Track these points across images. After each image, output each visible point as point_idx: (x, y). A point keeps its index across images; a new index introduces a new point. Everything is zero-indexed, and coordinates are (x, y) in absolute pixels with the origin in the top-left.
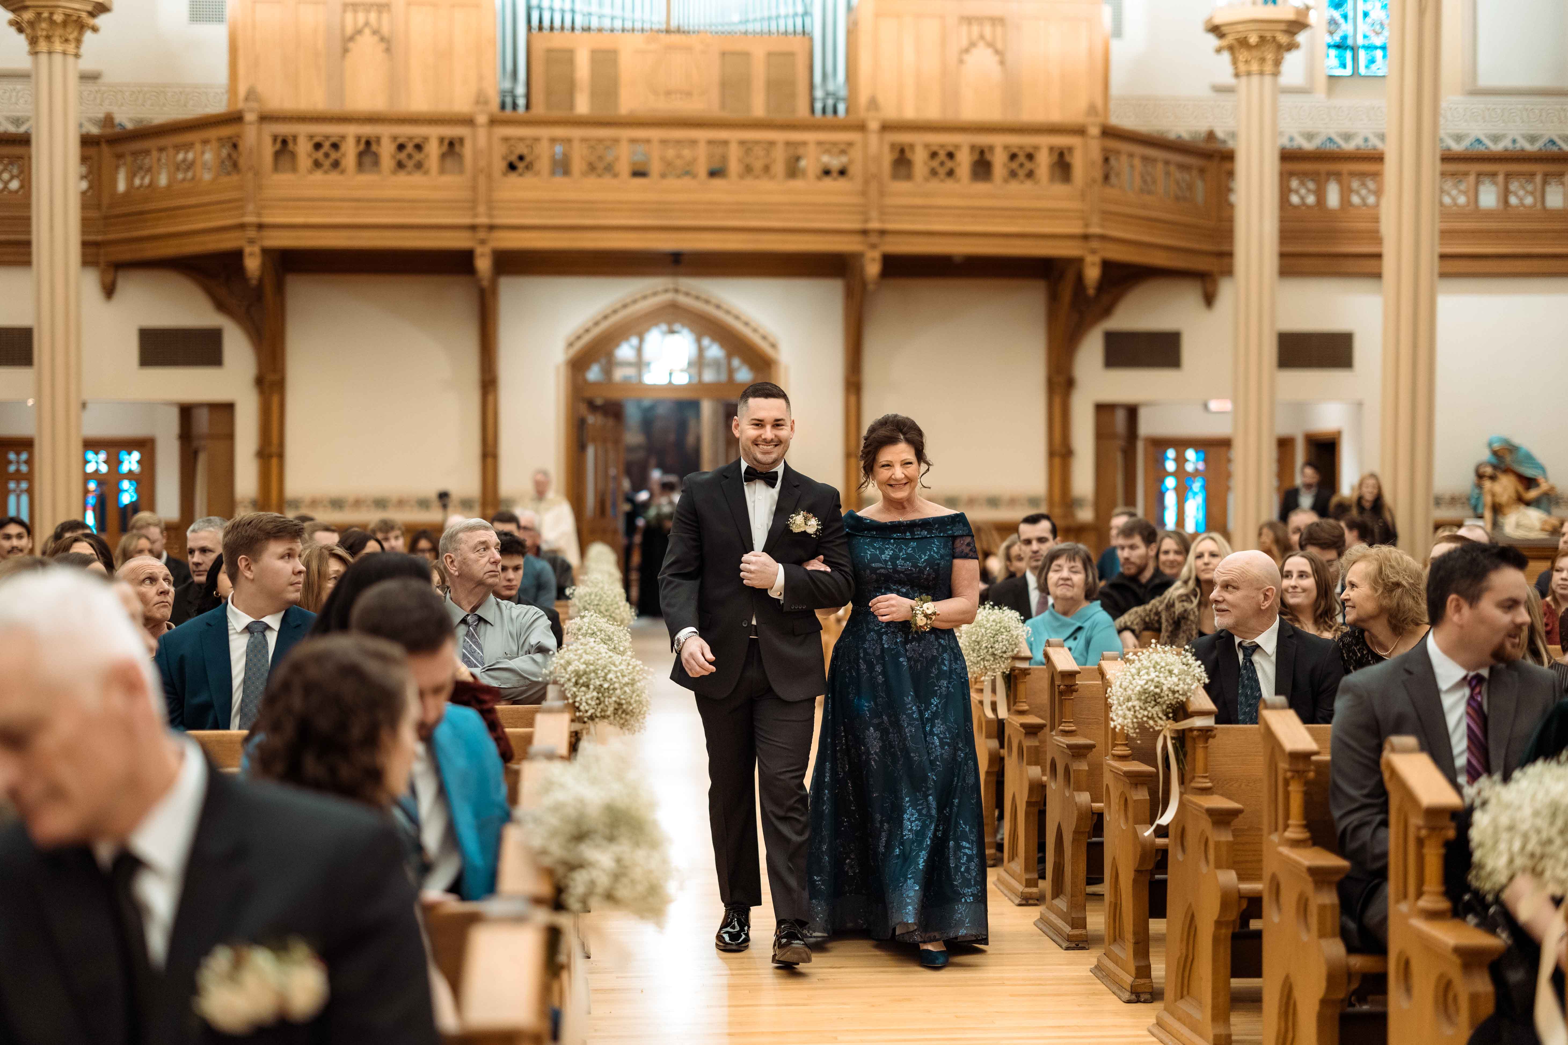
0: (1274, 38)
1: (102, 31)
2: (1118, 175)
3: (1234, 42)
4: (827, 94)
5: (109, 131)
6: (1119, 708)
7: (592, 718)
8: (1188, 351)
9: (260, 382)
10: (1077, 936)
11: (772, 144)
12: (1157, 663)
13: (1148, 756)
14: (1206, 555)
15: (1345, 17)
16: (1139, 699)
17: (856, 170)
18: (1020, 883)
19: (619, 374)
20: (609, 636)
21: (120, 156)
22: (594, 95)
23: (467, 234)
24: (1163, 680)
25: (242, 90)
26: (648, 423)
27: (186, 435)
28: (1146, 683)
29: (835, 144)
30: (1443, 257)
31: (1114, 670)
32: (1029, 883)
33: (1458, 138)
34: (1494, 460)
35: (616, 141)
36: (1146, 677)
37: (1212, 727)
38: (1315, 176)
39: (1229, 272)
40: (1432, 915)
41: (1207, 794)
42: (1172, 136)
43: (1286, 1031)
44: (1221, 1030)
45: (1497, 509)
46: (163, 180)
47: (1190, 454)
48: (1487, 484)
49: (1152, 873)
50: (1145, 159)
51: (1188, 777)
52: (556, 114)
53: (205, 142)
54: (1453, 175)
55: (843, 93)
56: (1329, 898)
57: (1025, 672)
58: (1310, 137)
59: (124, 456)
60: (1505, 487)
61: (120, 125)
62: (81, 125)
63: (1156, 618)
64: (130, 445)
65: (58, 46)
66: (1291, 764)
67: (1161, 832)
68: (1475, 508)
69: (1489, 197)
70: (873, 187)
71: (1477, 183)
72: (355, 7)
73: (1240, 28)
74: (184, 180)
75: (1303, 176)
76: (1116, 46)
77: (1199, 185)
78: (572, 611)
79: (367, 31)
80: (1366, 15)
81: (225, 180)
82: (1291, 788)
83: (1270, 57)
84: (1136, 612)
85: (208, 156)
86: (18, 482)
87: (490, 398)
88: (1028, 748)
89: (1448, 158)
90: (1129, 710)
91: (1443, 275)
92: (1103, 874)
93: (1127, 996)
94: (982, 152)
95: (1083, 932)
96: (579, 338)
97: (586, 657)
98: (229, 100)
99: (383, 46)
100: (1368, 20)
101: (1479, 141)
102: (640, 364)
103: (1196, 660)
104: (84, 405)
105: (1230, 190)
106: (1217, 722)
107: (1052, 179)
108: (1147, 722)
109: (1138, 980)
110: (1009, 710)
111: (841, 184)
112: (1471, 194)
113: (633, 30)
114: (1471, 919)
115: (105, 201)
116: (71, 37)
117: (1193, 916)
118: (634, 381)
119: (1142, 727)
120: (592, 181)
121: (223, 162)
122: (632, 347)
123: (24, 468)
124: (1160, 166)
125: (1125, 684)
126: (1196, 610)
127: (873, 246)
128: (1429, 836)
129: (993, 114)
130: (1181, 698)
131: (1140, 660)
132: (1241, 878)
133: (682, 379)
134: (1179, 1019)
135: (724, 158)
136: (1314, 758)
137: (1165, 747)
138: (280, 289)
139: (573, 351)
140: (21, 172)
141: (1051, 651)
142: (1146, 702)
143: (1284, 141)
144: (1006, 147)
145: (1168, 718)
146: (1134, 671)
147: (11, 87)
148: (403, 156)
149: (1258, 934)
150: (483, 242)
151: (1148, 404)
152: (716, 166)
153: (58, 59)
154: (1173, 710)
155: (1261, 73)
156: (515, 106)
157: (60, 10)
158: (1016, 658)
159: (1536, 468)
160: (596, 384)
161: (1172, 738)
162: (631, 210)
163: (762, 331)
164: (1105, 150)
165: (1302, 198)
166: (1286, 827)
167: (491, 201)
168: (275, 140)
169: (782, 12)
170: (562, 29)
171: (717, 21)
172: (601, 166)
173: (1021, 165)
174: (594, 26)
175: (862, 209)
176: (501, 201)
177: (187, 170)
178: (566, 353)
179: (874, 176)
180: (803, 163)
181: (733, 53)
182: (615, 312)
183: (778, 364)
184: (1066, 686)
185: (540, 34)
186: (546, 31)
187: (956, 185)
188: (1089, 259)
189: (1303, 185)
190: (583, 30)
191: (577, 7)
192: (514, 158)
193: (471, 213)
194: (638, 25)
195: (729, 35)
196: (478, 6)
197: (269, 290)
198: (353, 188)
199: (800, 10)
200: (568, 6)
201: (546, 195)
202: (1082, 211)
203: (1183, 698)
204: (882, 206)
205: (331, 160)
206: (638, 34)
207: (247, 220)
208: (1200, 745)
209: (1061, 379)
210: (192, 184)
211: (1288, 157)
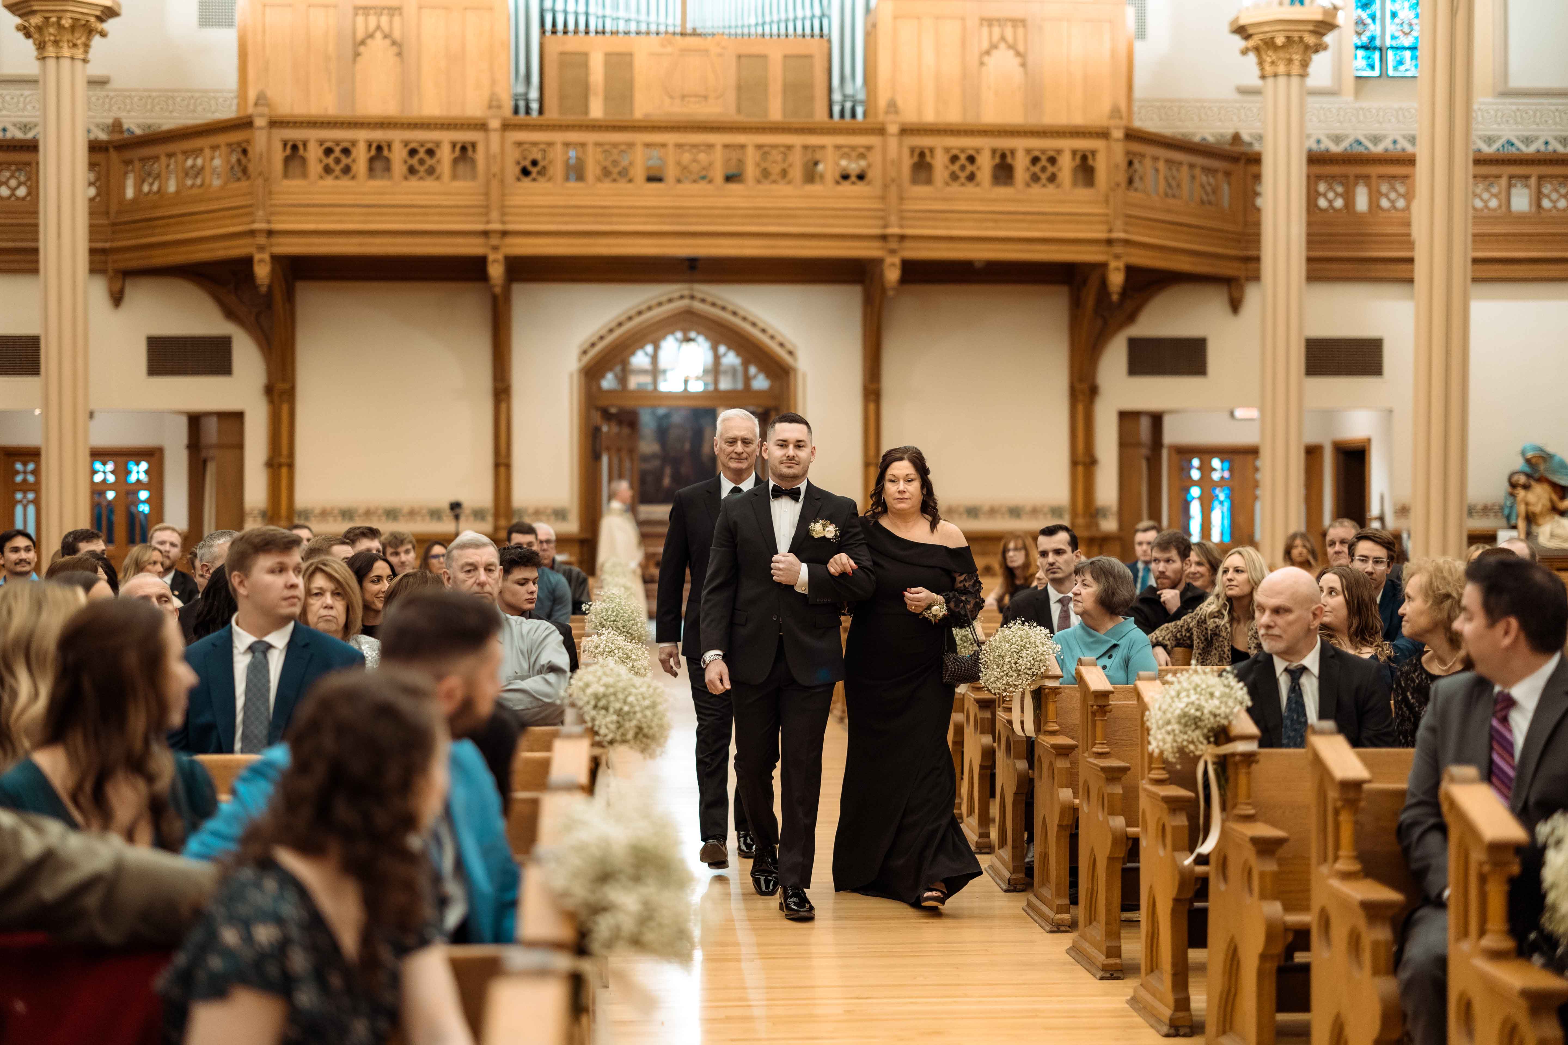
0: (1301, 38)
1: (110, 36)
2: (1142, 178)
3: (1260, 43)
4: (845, 97)
5: (117, 137)
6: (1158, 732)
7: (611, 742)
8: (1214, 358)
9: (269, 390)
10: (1111, 965)
11: (789, 147)
12: (1197, 684)
13: (1187, 781)
14: (1232, 571)
15: (1373, 18)
16: (1179, 723)
17: (874, 174)
18: (1051, 909)
19: (634, 382)
20: (627, 654)
21: (128, 162)
22: (608, 98)
23: (481, 240)
24: (1203, 703)
25: (252, 95)
26: (662, 432)
27: (195, 445)
28: (1187, 706)
29: (853, 148)
30: (1475, 261)
31: (1150, 691)
32: (1061, 909)
33: (1490, 140)
34: (1527, 469)
35: (631, 145)
36: (1186, 700)
38: (1343, 179)
39: (1256, 278)
40: (1496, 955)
41: (1250, 822)
42: (1197, 139)
45: (1531, 519)
46: (172, 187)
47: (1216, 463)
48: (1521, 493)
49: (1191, 901)
50: (1168, 161)
51: (1229, 805)
52: (571, 118)
53: (215, 148)
54: (1485, 177)
55: (861, 96)
56: (1383, 934)
57: (1055, 691)
58: (1337, 139)
59: (132, 466)
60: (1539, 497)
61: (128, 130)
62: (89, 131)
63: (1188, 634)
64: (138, 454)
65: (66, 51)
66: (1341, 793)
67: (1203, 860)
68: (1508, 518)
69: (1521, 201)
70: (893, 190)
71: (1510, 186)
72: (366, 10)
73: (1266, 28)
74: (193, 186)
75: (1331, 179)
76: (1139, 47)
77: (1226, 187)
78: (588, 628)
79: (379, 35)
80: (1394, 15)
81: (235, 185)
82: (1341, 818)
83: (1297, 57)
84: (1167, 628)
85: (217, 162)
86: (25, 492)
87: (503, 406)
88: (1060, 769)
89: (1480, 161)
90: (1168, 733)
91: (1475, 280)
92: (1138, 900)
93: (1165, 1029)
94: (1003, 156)
95: (1118, 961)
96: (593, 345)
97: (605, 680)
98: (238, 104)
99: (395, 49)
100: (1397, 20)
101: (1510, 143)
102: (655, 372)
104: (91, 415)
105: (1257, 194)
106: (1261, 746)
107: (1075, 184)
108: (1187, 747)
109: (1177, 1013)
110: (1038, 729)
111: (860, 188)
112: (1503, 197)
113: (648, 33)
114: (1537, 960)
115: (114, 208)
116: (79, 42)
118: (650, 388)
119: (1181, 751)
120: (606, 186)
121: (232, 168)
122: (647, 354)
123: (31, 478)
124: (1185, 169)
125: (1164, 707)
126: (1228, 625)
127: (893, 252)
128: (1492, 873)
129: (1015, 117)
130: (1223, 721)
131: (1179, 682)
132: (1287, 908)
133: (697, 387)
135: (741, 162)
136: (1366, 787)
137: (1206, 772)
138: (290, 297)
139: (586, 359)
140: (29, 179)
141: (1083, 669)
142: (1186, 725)
143: (1312, 144)
144: (1028, 151)
145: (1209, 742)
146: (1173, 693)
147: (18, 92)
148: (414, 161)
149: (1306, 968)
150: (495, 248)
151: (1171, 412)
152: (732, 171)
153: (66, 63)
154: (1214, 733)
155: (1289, 75)
156: (528, 111)
157: (69, 15)
158: (1045, 677)
160: (610, 392)
161: (1214, 763)
162: (646, 216)
163: (780, 338)
164: (1128, 153)
165: (1330, 202)
166: (1336, 858)
167: (503, 206)
168: (285, 145)
169: (800, 14)
170: (576, 32)
171: (733, 24)
172: (615, 170)
173: (1044, 169)
174: (608, 28)
175: (880, 214)
176: (515, 207)
177: (196, 177)
178: (580, 360)
179: (893, 180)
180: (821, 167)
181: (750, 56)
182: (630, 318)
183: (795, 370)
184: (1100, 706)
185: (554, 36)
186: (560, 34)
187: (978, 189)
188: (1113, 264)
189: (1331, 188)
190: (597, 33)
191: (592, 10)
192: (527, 163)
193: (484, 219)
194: (653, 28)
195: (746, 38)
196: (491, 9)
197: (278, 297)
198: (364, 194)
199: (817, 12)
200: (582, 8)
201: (561, 201)
202: (1107, 215)
203: (1225, 722)
204: (902, 211)
205: (342, 165)
206: (653, 36)
207: (256, 226)
208: (1243, 771)
209: (1084, 386)
210: (201, 191)
211: (1316, 159)
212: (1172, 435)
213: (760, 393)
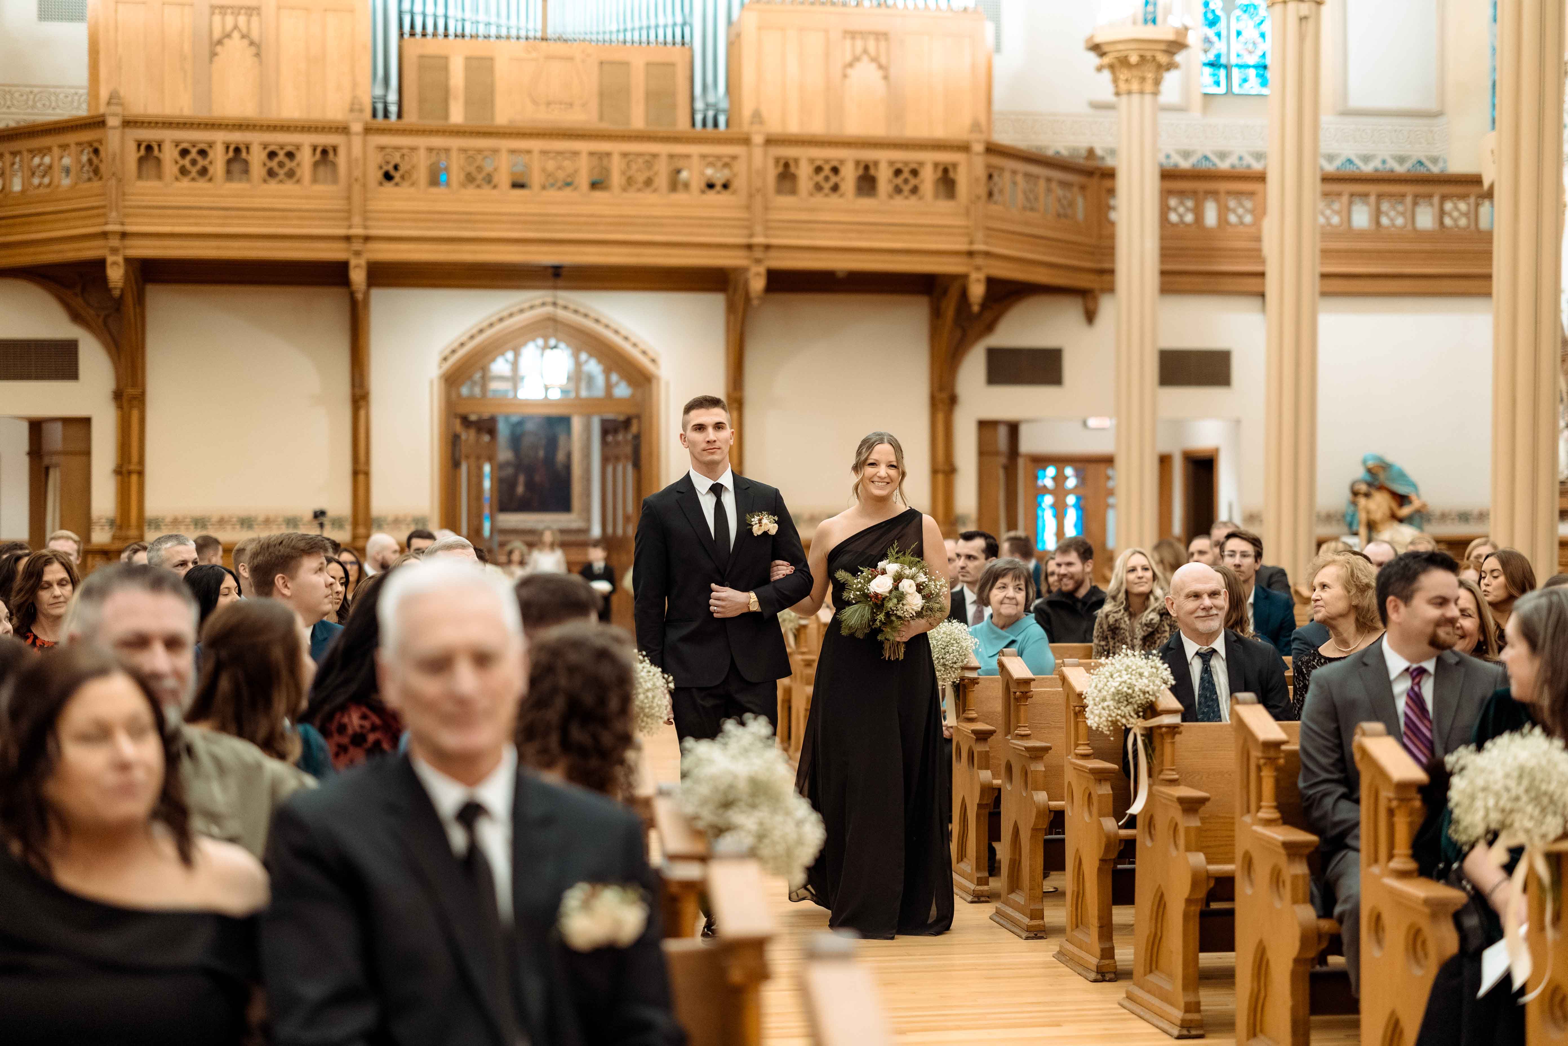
0: (1154, 57)
2: (1001, 191)
3: (1114, 61)
4: (707, 106)
6: (1095, 707)
8: (1070, 367)
9: (118, 396)
10: (1035, 926)
11: (655, 156)
12: (1128, 666)
14: (1139, 569)
15: (1219, 35)
16: (1113, 700)
17: (740, 183)
18: (972, 882)
19: (494, 388)
22: (469, 103)
23: (343, 245)
24: (1134, 682)
25: (104, 94)
26: (516, 441)
27: (37, 451)
28: (1120, 685)
29: (718, 157)
30: (1324, 276)
31: (1076, 676)
32: (981, 882)
33: (1332, 159)
34: (1368, 478)
35: (496, 151)
36: (1119, 679)
37: (1178, 724)
38: (1193, 195)
39: (1110, 289)
40: (1402, 875)
41: (1175, 785)
42: (1050, 152)
43: (1259, 991)
44: (1191, 998)
45: (1372, 526)
46: (17, 186)
47: (1069, 472)
48: (1362, 501)
50: (1027, 175)
51: (1156, 769)
52: (431, 123)
53: (64, 147)
54: (1329, 195)
55: (724, 104)
56: (1301, 869)
57: (974, 682)
58: (1186, 154)
60: (1379, 504)
66: (1263, 752)
68: (1350, 525)
69: (1361, 217)
70: (758, 200)
71: (1350, 203)
72: (223, 9)
73: (1120, 47)
74: (40, 185)
75: (1182, 194)
76: (998, 61)
77: (1080, 201)
79: (236, 35)
80: (1239, 33)
81: (87, 185)
82: (1264, 774)
83: (1150, 76)
85: (66, 161)
87: (362, 413)
88: (979, 753)
89: (1327, 179)
90: (1104, 709)
91: (1324, 294)
92: (1064, 862)
93: (1093, 976)
94: (867, 168)
95: (1041, 922)
96: (454, 351)
98: (92, 103)
99: (253, 50)
100: (1241, 39)
101: (1350, 161)
102: (515, 379)
103: (1163, 663)
105: (1111, 208)
106: (1184, 720)
107: (936, 196)
108: (1120, 720)
109: (1103, 961)
110: (958, 717)
111: (724, 198)
112: (1345, 213)
113: (508, 37)
117: (1162, 895)
118: (509, 394)
119: (1115, 724)
120: (470, 192)
121: (83, 167)
122: (507, 361)
124: (1042, 183)
125: (1100, 686)
127: (758, 261)
128: (1399, 807)
129: (878, 130)
130: (1151, 698)
132: (1210, 861)
133: (555, 395)
134: (1149, 992)
135: (606, 171)
136: (1284, 747)
137: (1135, 743)
138: (140, 300)
139: (447, 365)
142: (1119, 702)
143: (1162, 158)
144: (891, 163)
145: (1139, 717)
146: (1107, 674)
148: (274, 164)
150: (358, 253)
151: (1027, 421)
152: (596, 178)
154: (1143, 709)
155: (1142, 92)
156: (386, 115)
158: (965, 668)
159: (1408, 485)
160: (470, 400)
161: (1142, 735)
162: (513, 222)
163: (642, 346)
164: (989, 166)
165: (1181, 216)
166: (1259, 808)
167: (365, 212)
168: (139, 146)
169: (661, 22)
170: (435, 35)
171: (594, 29)
172: (480, 177)
173: (906, 181)
174: (467, 32)
175: (746, 223)
176: (376, 211)
177: (44, 176)
178: (440, 367)
179: (758, 190)
180: (684, 175)
181: (612, 63)
182: (491, 325)
183: (658, 379)
184: (1022, 692)
185: (412, 39)
186: (418, 36)
187: (841, 200)
188: (974, 275)
189: (1182, 203)
190: (456, 36)
191: (451, 13)
192: (390, 168)
193: (346, 223)
194: (513, 33)
195: (607, 44)
196: (352, 11)
197: (129, 300)
198: (222, 196)
199: (679, 20)
200: (441, 11)
201: (423, 206)
202: (967, 227)
203: (1152, 698)
204: (767, 221)
205: (199, 167)
206: (513, 41)
207: (110, 228)
208: (1168, 740)
209: (944, 396)
210: (48, 190)
211: (1168, 175)
212: (1028, 444)
213: (621, 401)
